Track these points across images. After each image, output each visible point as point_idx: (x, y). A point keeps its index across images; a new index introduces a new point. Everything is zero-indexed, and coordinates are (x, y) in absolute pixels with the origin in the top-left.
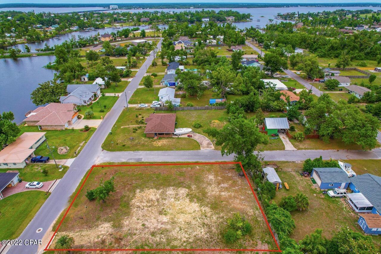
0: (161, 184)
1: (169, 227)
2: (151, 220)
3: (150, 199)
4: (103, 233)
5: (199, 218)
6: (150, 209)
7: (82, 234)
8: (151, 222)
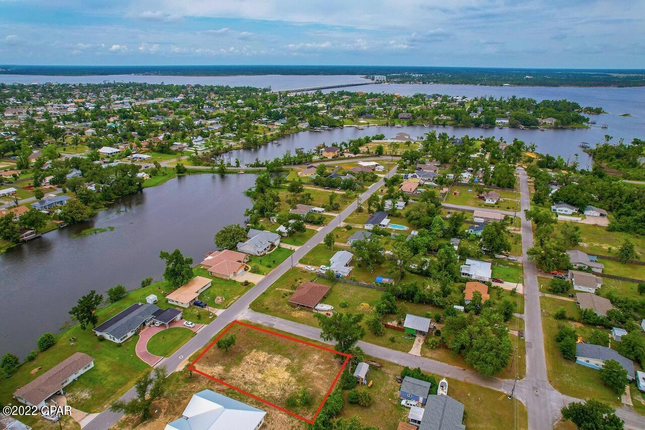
0: (274, 351)
1: (259, 382)
4: (216, 371)
6: (254, 366)
8: (249, 375)
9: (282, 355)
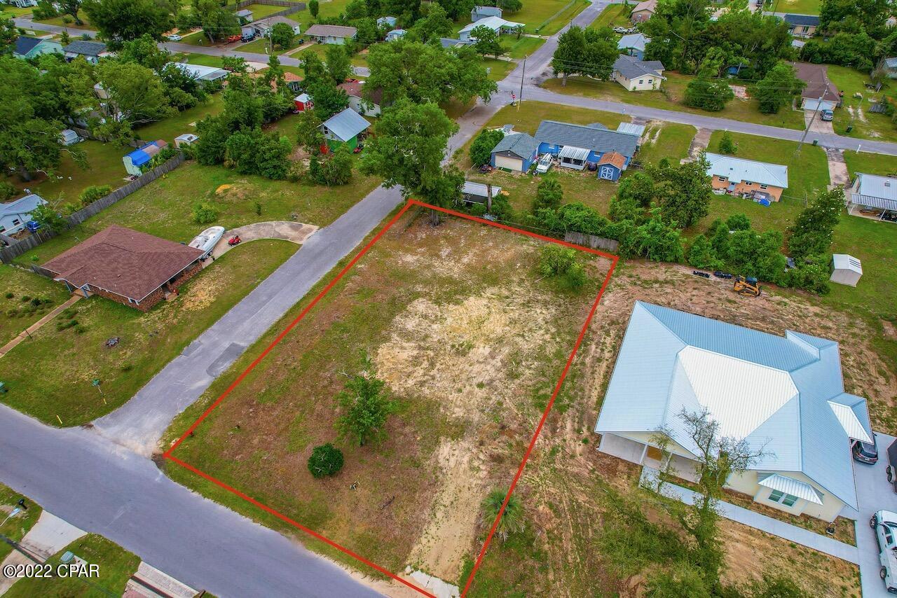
0: (375, 331)
2: (473, 372)
3: (411, 359)
4: (466, 459)
5: (508, 306)
6: (438, 366)
7: (448, 503)
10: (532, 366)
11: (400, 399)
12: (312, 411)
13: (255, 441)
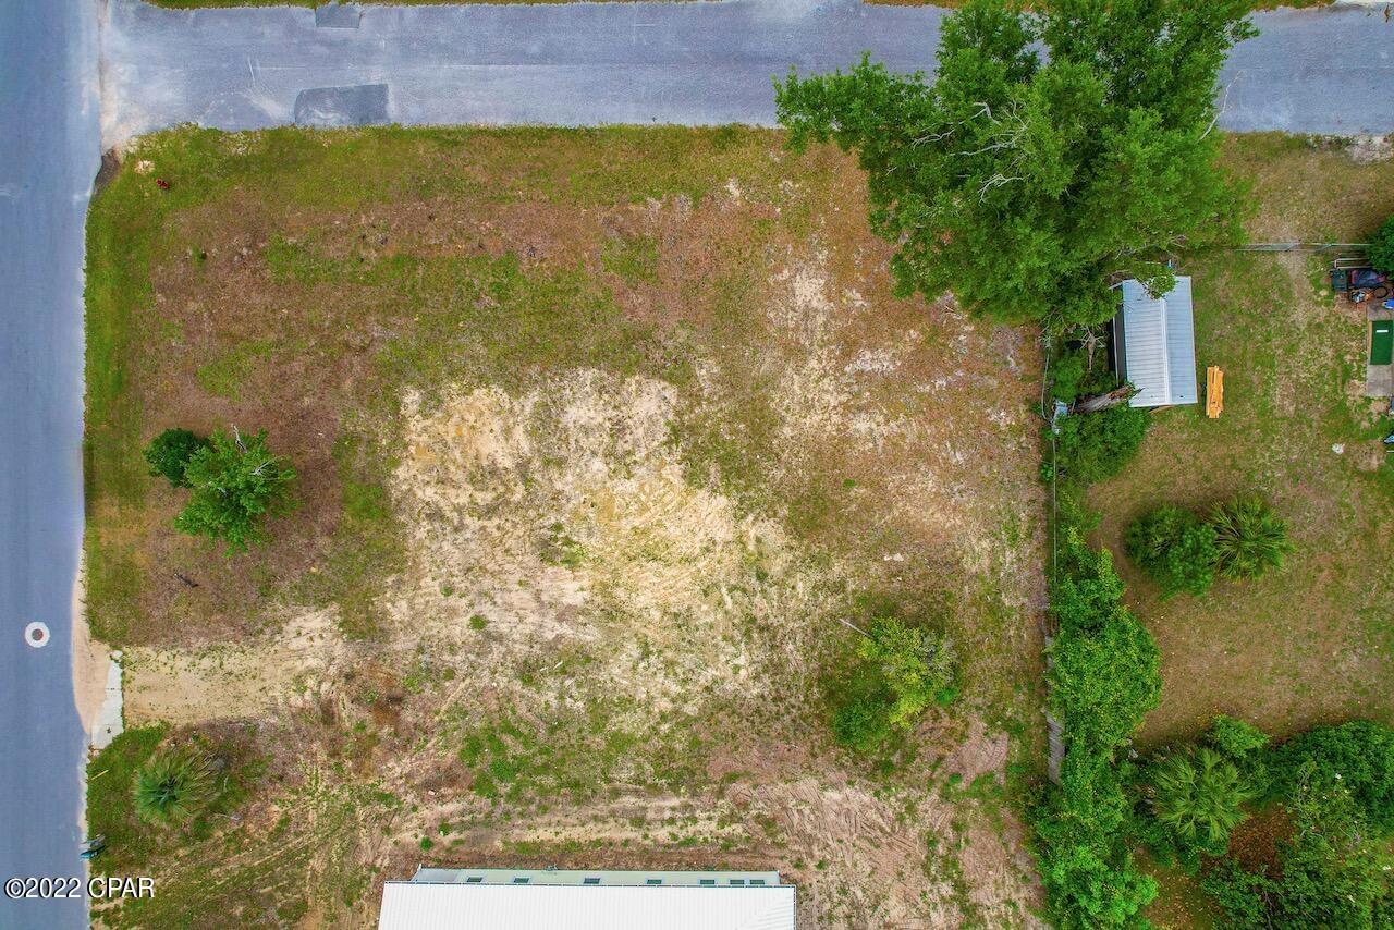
1: (591, 636)
2: (506, 595)
3: (485, 463)
4: (312, 663)
5: (732, 589)
6: (491, 524)
7: (227, 667)
8: (509, 607)
9: (595, 359)
10: (569, 701)
11: (384, 493)
12: (289, 358)
13: (192, 306)
